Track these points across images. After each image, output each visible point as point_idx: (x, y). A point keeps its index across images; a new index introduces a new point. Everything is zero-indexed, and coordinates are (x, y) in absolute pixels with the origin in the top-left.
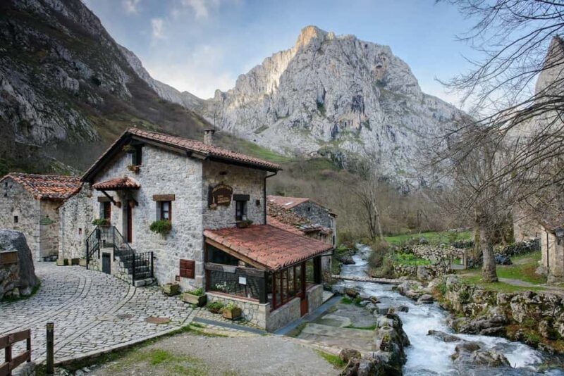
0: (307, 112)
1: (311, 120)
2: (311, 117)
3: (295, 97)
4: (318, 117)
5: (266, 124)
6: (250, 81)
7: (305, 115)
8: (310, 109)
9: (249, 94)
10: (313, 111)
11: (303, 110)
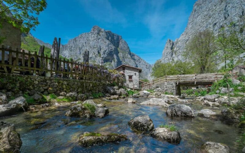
0: (95, 55)
1: (96, 58)
2: (96, 56)
3: (91, 49)
4: (98, 57)
5: (80, 58)
6: (74, 42)
7: (94, 56)
8: (96, 54)
9: (73, 46)
10: (97, 55)
11: (93, 54)
